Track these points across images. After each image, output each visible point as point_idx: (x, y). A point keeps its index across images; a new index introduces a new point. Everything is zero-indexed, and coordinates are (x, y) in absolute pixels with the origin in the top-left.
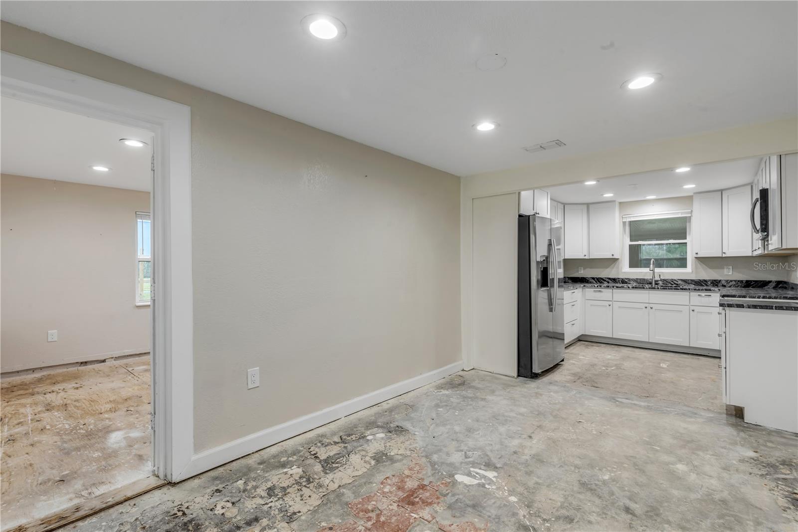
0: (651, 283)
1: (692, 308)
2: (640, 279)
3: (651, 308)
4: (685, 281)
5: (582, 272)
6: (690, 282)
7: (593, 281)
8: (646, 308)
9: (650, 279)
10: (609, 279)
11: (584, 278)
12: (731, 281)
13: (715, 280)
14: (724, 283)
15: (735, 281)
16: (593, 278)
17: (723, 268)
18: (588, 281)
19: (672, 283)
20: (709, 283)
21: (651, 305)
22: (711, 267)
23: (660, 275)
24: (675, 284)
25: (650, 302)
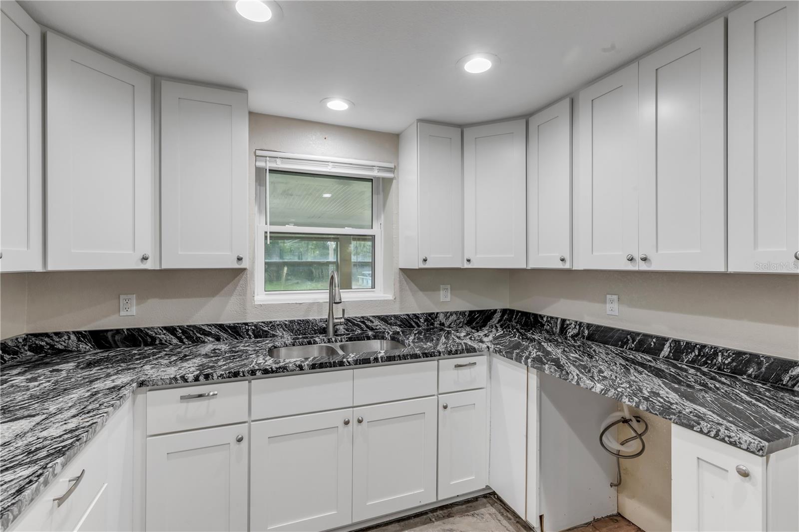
0: (324, 331)
1: (443, 399)
2: (299, 322)
3: (359, 421)
4: (384, 319)
5: (134, 310)
6: (392, 319)
7: (169, 337)
9: (321, 320)
10: (221, 327)
11: (139, 330)
12: (451, 314)
13: (430, 314)
14: (441, 318)
15: (456, 313)
16: (171, 330)
17: (439, 290)
18: (154, 339)
19: (363, 326)
20: (422, 320)
21: (359, 413)
22: (423, 288)
23: (344, 310)
24: (367, 326)
25: (354, 405)
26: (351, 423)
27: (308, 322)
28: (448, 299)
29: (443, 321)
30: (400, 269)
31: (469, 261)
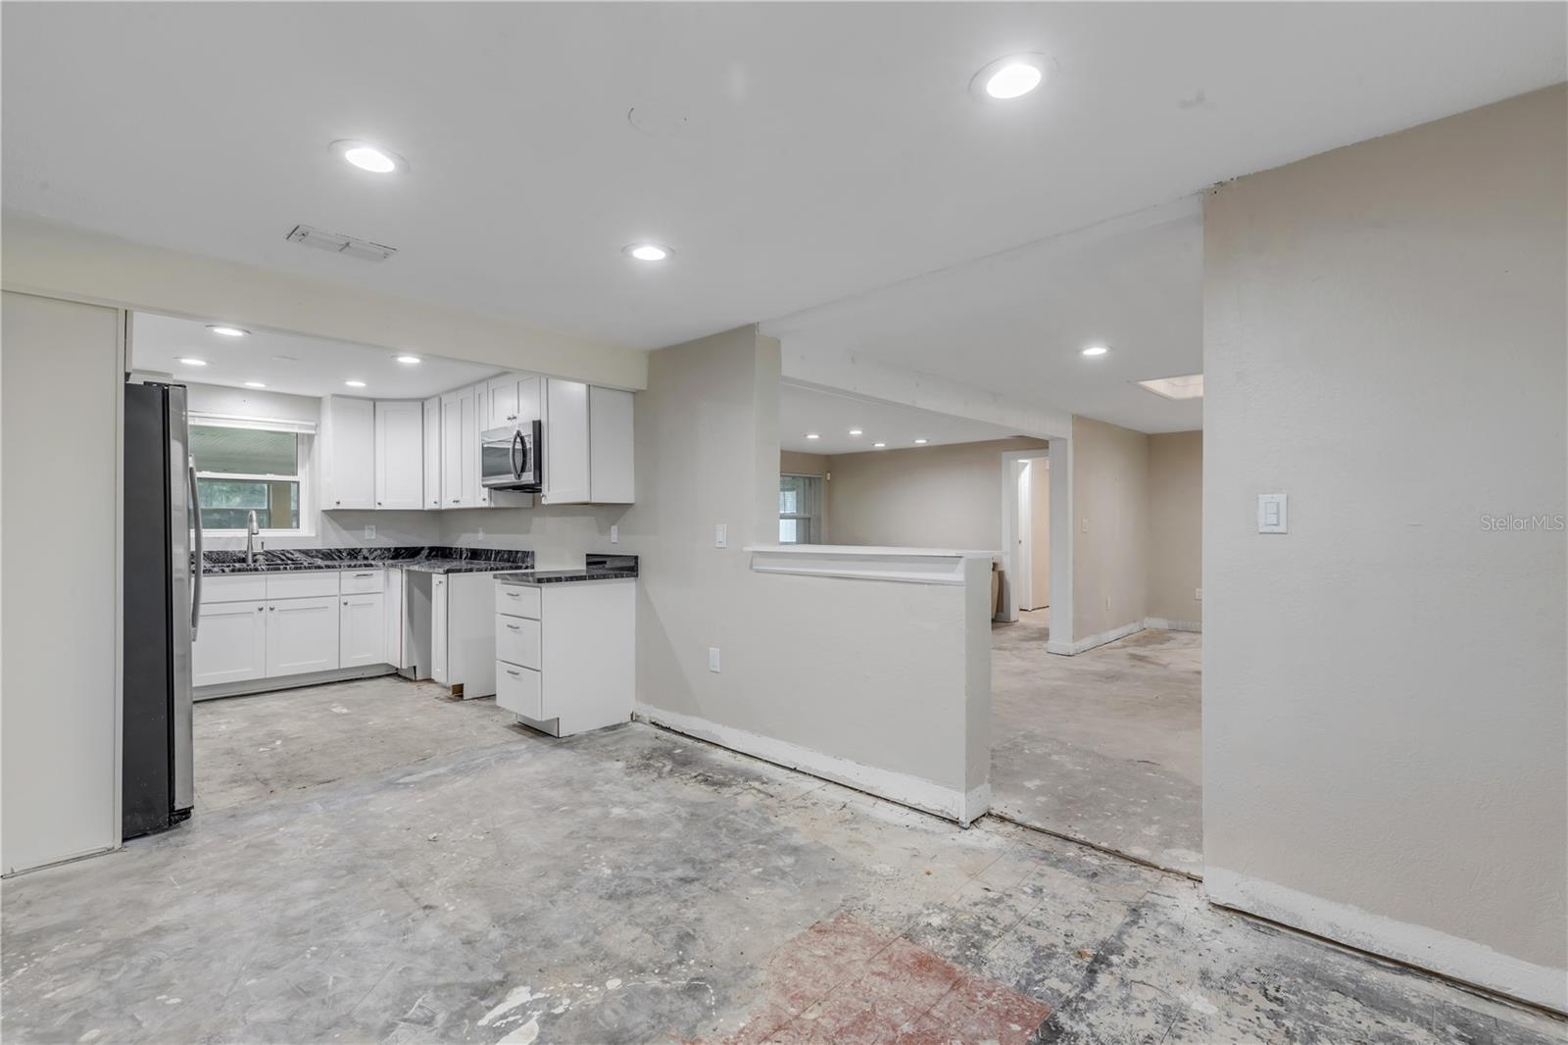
0: (242, 560)
1: (344, 599)
2: (218, 553)
3: (272, 609)
4: (306, 553)
6: (314, 553)
8: (261, 609)
9: (240, 552)
12: (376, 550)
13: (353, 550)
14: (365, 553)
15: (381, 549)
17: (364, 529)
19: (284, 558)
20: (344, 554)
21: (272, 604)
22: (346, 528)
23: (263, 543)
24: (289, 559)
25: (268, 598)
26: (264, 611)
27: (227, 552)
28: (374, 537)
29: (367, 555)
30: (324, 511)
31: (379, 504)
